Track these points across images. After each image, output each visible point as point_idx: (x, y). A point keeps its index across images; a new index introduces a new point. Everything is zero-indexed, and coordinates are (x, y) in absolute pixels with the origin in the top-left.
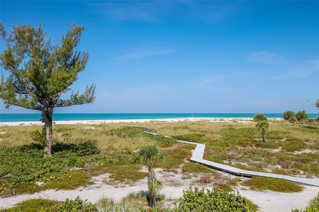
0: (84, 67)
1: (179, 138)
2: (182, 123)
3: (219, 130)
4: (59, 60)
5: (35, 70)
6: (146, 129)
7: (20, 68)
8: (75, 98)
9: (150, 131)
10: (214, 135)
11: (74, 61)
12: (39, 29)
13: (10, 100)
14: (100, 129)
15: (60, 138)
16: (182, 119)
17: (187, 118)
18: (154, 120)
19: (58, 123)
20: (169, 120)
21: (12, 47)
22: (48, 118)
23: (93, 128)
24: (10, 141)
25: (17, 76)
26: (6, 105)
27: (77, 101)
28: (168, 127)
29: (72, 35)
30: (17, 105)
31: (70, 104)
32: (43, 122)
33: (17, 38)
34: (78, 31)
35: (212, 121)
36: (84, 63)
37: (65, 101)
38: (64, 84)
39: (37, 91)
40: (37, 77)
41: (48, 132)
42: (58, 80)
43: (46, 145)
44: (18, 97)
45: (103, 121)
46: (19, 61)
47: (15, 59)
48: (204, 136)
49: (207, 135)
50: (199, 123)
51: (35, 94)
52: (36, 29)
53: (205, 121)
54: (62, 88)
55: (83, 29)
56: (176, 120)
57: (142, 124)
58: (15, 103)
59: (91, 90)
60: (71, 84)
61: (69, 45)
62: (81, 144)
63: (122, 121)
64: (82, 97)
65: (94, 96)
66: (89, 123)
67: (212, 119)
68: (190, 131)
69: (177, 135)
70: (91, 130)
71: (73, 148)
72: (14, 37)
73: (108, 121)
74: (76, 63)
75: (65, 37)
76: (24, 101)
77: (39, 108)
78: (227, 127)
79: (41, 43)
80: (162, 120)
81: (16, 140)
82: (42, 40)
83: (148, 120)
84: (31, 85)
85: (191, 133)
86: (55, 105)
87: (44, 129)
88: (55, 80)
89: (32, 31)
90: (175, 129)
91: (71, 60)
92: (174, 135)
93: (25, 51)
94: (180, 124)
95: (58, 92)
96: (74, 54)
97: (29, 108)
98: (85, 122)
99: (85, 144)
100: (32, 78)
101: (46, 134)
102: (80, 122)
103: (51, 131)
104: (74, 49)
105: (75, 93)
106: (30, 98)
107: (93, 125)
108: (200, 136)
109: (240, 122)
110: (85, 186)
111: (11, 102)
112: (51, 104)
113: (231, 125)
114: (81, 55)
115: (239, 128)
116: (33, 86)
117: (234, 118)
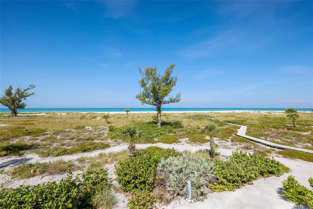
0: (175, 84)
1: (229, 122)
2: (231, 113)
3: (257, 118)
4: (163, 81)
5: (153, 87)
6: (208, 116)
7: (147, 87)
8: (171, 100)
9: (210, 117)
10: (253, 121)
11: (170, 81)
12: (155, 68)
13: (144, 101)
14: (183, 115)
15: (164, 119)
16: (231, 111)
17: (234, 111)
18: (213, 111)
19: (163, 112)
20: (222, 112)
21: (144, 78)
22: (159, 110)
23: (180, 115)
24: (144, 120)
25: (146, 90)
26: (142, 103)
27: (172, 101)
28: (222, 115)
29: (169, 69)
30: (146, 103)
31: (169, 103)
32: (157, 111)
33: (146, 73)
34: (172, 67)
35: (252, 113)
36: (175, 82)
37: (166, 101)
38: (166, 93)
39: (154, 97)
40: (154, 91)
41: (159, 116)
42: (163, 91)
43: (158, 122)
44: (146, 99)
45: (185, 112)
46: (147, 83)
47: (145, 83)
48: (246, 121)
49: (248, 121)
50: (242, 114)
51: (154, 98)
52: (154, 68)
53: (247, 113)
54: (165, 95)
55: (175, 65)
56: (227, 112)
57: (206, 113)
58: (146, 102)
59: (179, 96)
60: (169, 93)
61: (168, 74)
62: (174, 123)
63: (195, 112)
64: (174, 99)
65: (180, 99)
66: (178, 113)
67: (252, 112)
68: (236, 118)
69: (228, 120)
70: (179, 116)
71: (170, 124)
72: (145, 73)
73: (187, 112)
74: (171, 82)
75: (166, 70)
76: (149, 101)
77: (155, 105)
78: (263, 116)
79: (156, 74)
80: (218, 111)
81: (146, 119)
82: (156, 73)
83: (209, 112)
84: (152, 94)
85: (237, 119)
86: (162, 103)
87: (158, 114)
88: (162, 91)
89: (152, 69)
90: (226, 116)
91: (169, 81)
92: (226, 120)
93: (149, 79)
94: (230, 114)
95: (163, 97)
96: (170, 78)
97: (151, 105)
98: (176, 112)
99: (176, 122)
100: (152, 91)
101: (158, 117)
102: (173, 112)
103: (160, 115)
104: (171, 76)
105: (171, 97)
106: (152, 100)
107: (180, 114)
108: (243, 121)
109: (273, 113)
110: (177, 143)
111: (144, 102)
112: (160, 103)
113: (266, 115)
114: (173, 78)
115: (272, 117)
116: (153, 94)
117: (269, 111)
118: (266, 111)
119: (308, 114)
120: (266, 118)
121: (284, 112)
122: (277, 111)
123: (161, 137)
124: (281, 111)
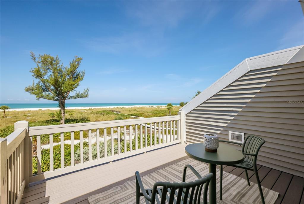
0: (82, 79)
1: (132, 115)
2: (133, 108)
3: (151, 111)
4: (68, 75)
5: (55, 80)
6: (115, 111)
7: (45, 78)
8: (78, 95)
9: (117, 112)
10: (148, 113)
11: (77, 76)
12: (57, 58)
14: (89, 111)
15: (67, 116)
16: (133, 106)
17: (135, 106)
18: (118, 107)
19: (68, 108)
20: (127, 107)
21: (40, 66)
22: (62, 105)
23: (86, 111)
24: (36, 118)
25: (44, 82)
26: (37, 98)
27: (79, 96)
28: (126, 110)
29: (76, 62)
30: (44, 98)
31: (75, 98)
32: (59, 107)
33: (42, 61)
34: (79, 60)
35: (148, 107)
36: (83, 76)
37: (72, 97)
38: (72, 88)
39: (55, 91)
40: (57, 85)
41: (62, 112)
42: (68, 85)
43: (61, 119)
44: (44, 93)
45: (90, 108)
46: (44, 74)
47: (42, 73)
48: (144, 114)
49: (145, 114)
50: (141, 108)
51: (55, 92)
52: (55, 58)
53: (144, 107)
54: (71, 90)
55: (82, 59)
56: (130, 107)
57: (112, 109)
58: (43, 97)
59: (87, 91)
60: (76, 87)
61: (74, 67)
62: (79, 119)
63: (102, 107)
64: (82, 94)
65: (88, 94)
66: (82, 109)
67: (148, 106)
68: (137, 111)
69: (131, 113)
70: (85, 112)
71: (76, 121)
72: (41, 61)
73: (93, 108)
74: (79, 77)
75: (71, 63)
76: (48, 96)
77: (57, 100)
78: (154, 109)
79: (58, 65)
80: (122, 107)
81: (40, 117)
82: (58, 63)
83: (115, 107)
84: (52, 87)
85: (137, 113)
86: (67, 98)
87: (60, 111)
88: (67, 85)
89: (52, 59)
90: (130, 111)
91: (75, 75)
92: (129, 114)
93: (48, 69)
94: (132, 108)
95: (68, 92)
96: (77, 72)
97: (51, 100)
98: (80, 108)
99: (82, 119)
100: (54, 84)
101: (61, 114)
102: (77, 108)
103: (64, 112)
104: (77, 69)
105: (78, 92)
106: (51, 94)
107: (85, 110)
108: (142, 114)
109: (161, 107)
110: (86, 138)
111: (40, 96)
112: (64, 98)
113: (156, 109)
114: (81, 72)
115: (160, 110)
116: (54, 88)
117: (158, 106)
118: (157, 106)
119: (177, 107)
120: (156, 111)
121: (166, 106)
122: (163, 106)
123: (68, 135)
124: (165, 106)
